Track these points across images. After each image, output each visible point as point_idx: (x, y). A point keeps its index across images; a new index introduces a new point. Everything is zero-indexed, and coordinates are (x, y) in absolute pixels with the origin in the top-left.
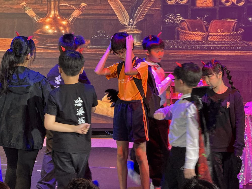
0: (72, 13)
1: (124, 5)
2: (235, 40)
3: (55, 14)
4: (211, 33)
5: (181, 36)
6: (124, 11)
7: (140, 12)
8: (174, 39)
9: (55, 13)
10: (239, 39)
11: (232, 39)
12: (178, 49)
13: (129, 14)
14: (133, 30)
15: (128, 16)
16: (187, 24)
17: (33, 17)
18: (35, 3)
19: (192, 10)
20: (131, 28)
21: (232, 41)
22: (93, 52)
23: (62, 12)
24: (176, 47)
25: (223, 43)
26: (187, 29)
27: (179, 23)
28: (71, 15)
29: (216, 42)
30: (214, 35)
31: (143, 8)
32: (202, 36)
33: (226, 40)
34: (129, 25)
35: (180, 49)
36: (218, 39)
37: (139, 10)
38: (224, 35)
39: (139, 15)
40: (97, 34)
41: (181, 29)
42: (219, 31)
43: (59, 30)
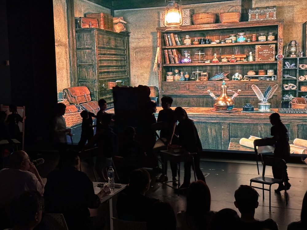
0: (233, 95)
1: (261, 90)
3: (224, 95)
5: (292, 106)
6: (261, 93)
8: (288, 108)
12: (290, 113)
14: (266, 103)
15: (263, 96)
16: (296, 100)
17: (213, 97)
18: (215, 90)
19: (299, 93)
22: (244, 114)
23: (228, 94)
26: (296, 102)
27: (291, 99)
31: (271, 92)
32: (304, 106)
34: (264, 100)
35: (292, 113)
37: (269, 93)
39: (269, 96)
40: (246, 105)
41: (292, 103)
43: (226, 103)
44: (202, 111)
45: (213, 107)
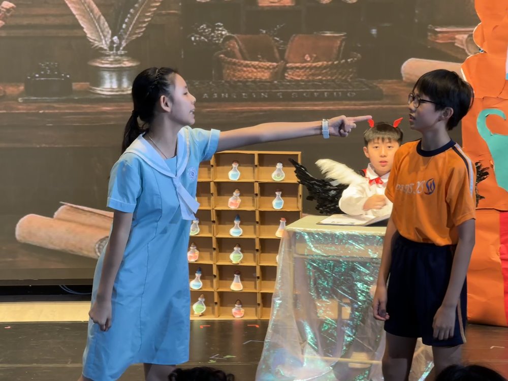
2: (343, 77)
4: (291, 63)
5: (226, 72)
6: (99, 17)
7: (135, 19)
8: (210, 78)
10: (351, 74)
11: (336, 76)
12: (220, 100)
13: (110, 26)
14: (119, 60)
15: (109, 28)
16: (238, 45)
19: (250, 14)
20: (115, 56)
21: (335, 79)
22: (30, 110)
24: (216, 94)
25: (318, 83)
26: (239, 55)
27: (221, 42)
29: (303, 83)
30: (297, 68)
31: (140, 10)
32: (270, 69)
33: (324, 78)
34: (111, 48)
35: (225, 100)
36: (305, 75)
37: (133, 16)
38: (320, 67)
39: (133, 27)
41: (226, 56)
42: (307, 58)
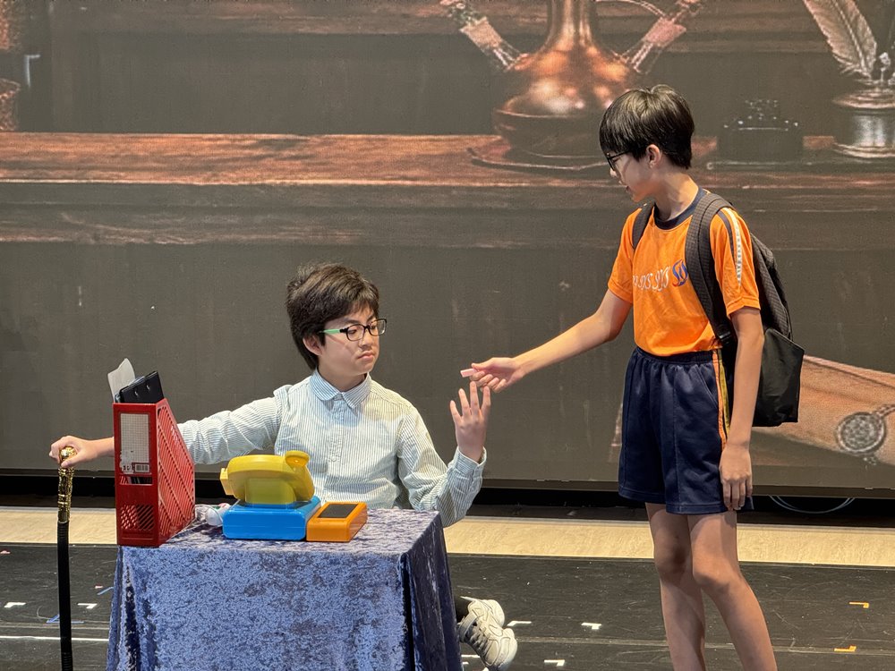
0: (647, 32)
3: (577, 37)
9: (577, 33)
13: (874, 34)
14: (891, 96)
15: (873, 38)
17: (491, 50)
20: (882, 88)
22: (727, 183)
23: (605, 26)
28: (643, 39)
34: (876, 75)
43: (592, 100)
44: (406, 163)
45: (492, 132)
